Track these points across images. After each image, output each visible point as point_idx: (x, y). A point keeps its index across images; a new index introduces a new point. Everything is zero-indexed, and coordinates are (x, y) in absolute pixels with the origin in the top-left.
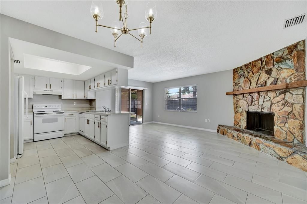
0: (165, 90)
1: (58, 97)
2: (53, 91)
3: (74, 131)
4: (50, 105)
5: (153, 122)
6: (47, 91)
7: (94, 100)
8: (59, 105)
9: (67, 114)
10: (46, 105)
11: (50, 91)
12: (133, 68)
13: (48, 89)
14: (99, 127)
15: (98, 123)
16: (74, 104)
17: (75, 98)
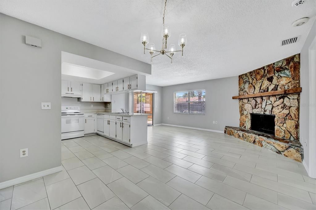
0: (174, 94)
1: (77, 99)
2: (73, 94)
3: (93, 132)
4: (70, 107)
5: (163, 124)
6: (68, 93)
7: (110, 103)
8: (78, 107)
9: (86, 115)
10: (67, 107)
11: (71, 94)
12: (151, 74)
13: (70, 92)
14: (122, 127)
15: (121, 123)
16: (91, 106)
17: (92, 101)
